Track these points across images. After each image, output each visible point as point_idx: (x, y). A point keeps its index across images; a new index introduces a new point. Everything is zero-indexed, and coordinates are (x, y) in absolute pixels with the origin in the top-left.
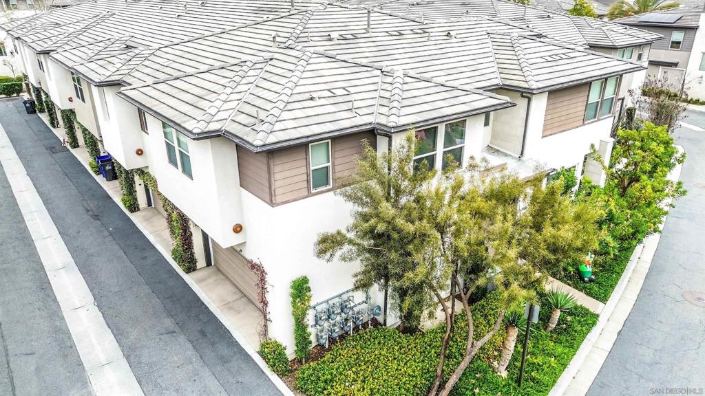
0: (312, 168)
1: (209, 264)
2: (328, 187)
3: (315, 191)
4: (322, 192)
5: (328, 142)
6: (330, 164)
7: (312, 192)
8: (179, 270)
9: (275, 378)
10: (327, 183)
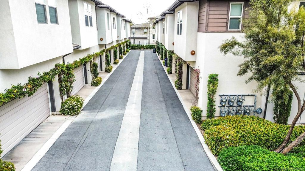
0: (230, 17)
1: (187, 88)
2: (238, 30)
3: (230, 30)
4: (234, 32)
5: (242, 4)
6: (242, 16)
7: (228, 30)
8: (175, 88)
9: (193, 123)
10: (239, 28)
